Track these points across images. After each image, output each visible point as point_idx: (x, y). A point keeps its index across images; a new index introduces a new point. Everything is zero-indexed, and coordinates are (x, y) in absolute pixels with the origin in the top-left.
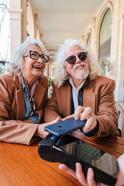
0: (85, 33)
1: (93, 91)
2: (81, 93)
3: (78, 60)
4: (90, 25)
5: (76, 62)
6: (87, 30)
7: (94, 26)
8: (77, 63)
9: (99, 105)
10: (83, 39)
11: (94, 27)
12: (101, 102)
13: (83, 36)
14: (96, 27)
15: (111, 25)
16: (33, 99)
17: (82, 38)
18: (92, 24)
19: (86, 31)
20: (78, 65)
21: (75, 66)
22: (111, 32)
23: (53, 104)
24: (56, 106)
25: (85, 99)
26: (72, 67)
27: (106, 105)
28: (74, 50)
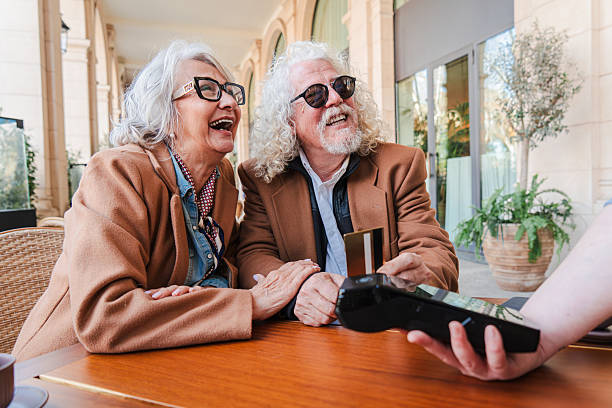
0: (265, 33)
1: (375, 184)
2: (340, 193)
3: (333, 96)
4: (280, 8)
5: (327, 104)
6: (269, 24)
7: (292, 11)
8: (331, 106)
9: (397, 221)
10: (257, 51)
11: (295, 15)
12: (402, 211)
13: (259, 42)
14: (301, 16)
15: (346, 12)
16: (210, 219)
17: (254, 46)
18: (284, 6)
19: (266, 28)
20: (335, 110)
21: (327, 114)
22: (347, 34)
23: (259, 235)
24: (270, 240)
25: (355, 207)
26: (318, 118)
27: (420, 218)
28: (319, 71)
